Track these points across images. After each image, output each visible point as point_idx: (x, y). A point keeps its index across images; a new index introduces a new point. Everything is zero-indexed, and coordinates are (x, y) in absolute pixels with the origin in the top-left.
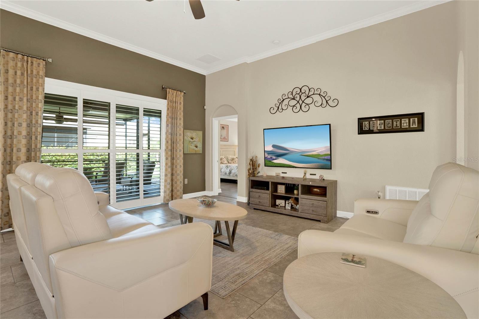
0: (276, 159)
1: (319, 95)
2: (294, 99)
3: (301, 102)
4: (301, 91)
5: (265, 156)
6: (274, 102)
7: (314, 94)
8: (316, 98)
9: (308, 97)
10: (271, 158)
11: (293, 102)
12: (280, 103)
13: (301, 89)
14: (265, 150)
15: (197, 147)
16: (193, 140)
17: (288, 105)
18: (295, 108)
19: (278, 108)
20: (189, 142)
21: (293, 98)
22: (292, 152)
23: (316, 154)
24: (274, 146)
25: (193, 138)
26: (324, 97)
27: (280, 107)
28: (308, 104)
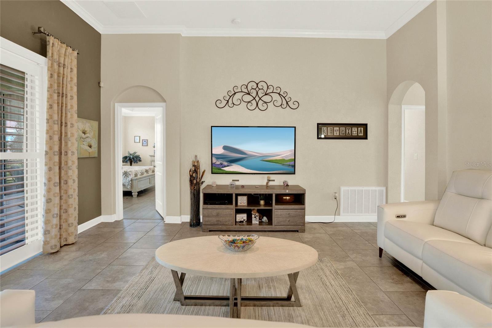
0: (228, 166)
1: (279, 94)
2: (249, 94)
3: (257, 99)
4: (257, 86)
5: (213, 162)
6: (222, 94)
7: (272, 92)
8: (276, 97)
9: (266, 94)
10: (221, 164)
11: (248, 98)
12: (231, 97)
13: (257, 84)
14: (213, 153)
15: (90, 147)
16: (86, 135)
17: (242, 100)
18: (250, 104)
19: (228, 101)
20: (81, 138)
21: (248, 92)
22: (251, 156)
23: (280, 159)
24: (225, 148)
25: (86, 131)
26: (284, 97)
27: (230, 101)
28: (265, 103)
